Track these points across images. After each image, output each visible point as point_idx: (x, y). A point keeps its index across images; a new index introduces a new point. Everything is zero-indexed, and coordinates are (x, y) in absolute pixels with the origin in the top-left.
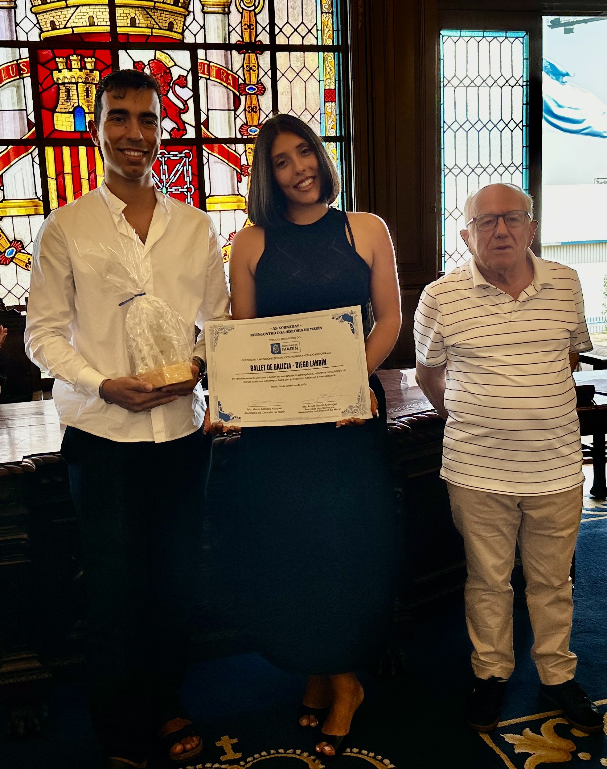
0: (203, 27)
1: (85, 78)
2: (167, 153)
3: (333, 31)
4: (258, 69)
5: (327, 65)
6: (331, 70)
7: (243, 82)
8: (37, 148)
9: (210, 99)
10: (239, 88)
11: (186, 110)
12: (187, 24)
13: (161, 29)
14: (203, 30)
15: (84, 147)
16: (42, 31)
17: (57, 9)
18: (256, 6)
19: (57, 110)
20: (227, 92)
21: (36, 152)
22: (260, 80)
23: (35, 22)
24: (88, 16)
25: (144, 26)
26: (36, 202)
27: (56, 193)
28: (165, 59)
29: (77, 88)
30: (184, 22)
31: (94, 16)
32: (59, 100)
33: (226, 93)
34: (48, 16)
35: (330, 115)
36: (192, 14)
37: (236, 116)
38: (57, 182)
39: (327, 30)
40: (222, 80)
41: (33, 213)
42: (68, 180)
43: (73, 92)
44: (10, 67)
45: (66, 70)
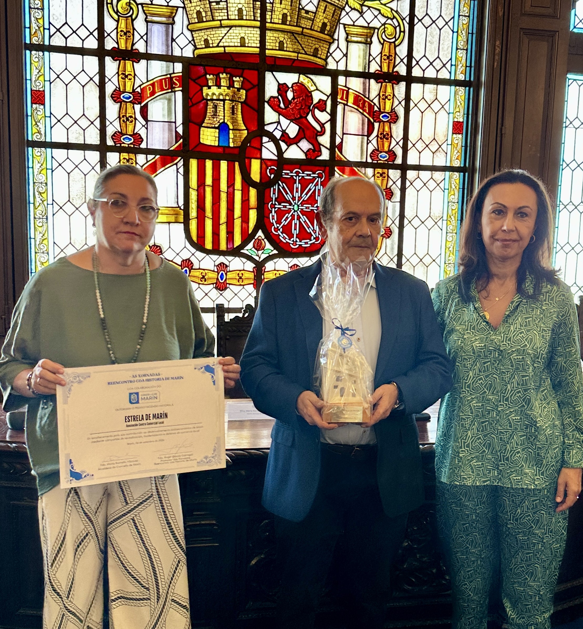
0: (346, 55)
1: (232, 96)
2: (301, 172)
3: (466, 66)
4: (393, 98)
5: (458, 99)
6: (461, 104)
7: (378, 110)
8: (182, 160)
9: (346, 123)
10: (374, 115)
11: (323, 133)
12: (331, 52)
13: (306, 54)
14: (345, 58)
15: (226, 162)
16: (196, 48)
17: (212, 28)
18: (397, 38)
19: (203, 125)
20: (363, 118)
21: (181, 163)
22: (394, 108)
23: (190, 39)
24: (239, 37)
25: (291, 50)
26: (177, 211)
27: (196, 203)
28: (308, 83)
29: (224, 104)
30: (329, 49)
31: (246, 37)
32: (206, 115)
33: (361, 119)
34: (203, 34)
35: (456, 146)
36: (336, 42)
37: (369, 141)
38: (198, 193)
39: (461, 65)
40: (358, 106)
41: (173, 221)
42: (208, 191)
43: (220, 108)
44: (163, 81)
45: (215, 87)
